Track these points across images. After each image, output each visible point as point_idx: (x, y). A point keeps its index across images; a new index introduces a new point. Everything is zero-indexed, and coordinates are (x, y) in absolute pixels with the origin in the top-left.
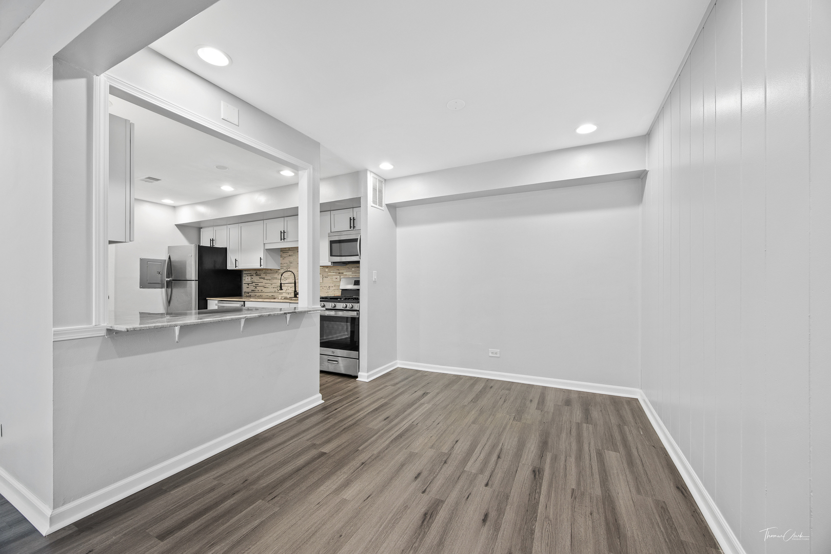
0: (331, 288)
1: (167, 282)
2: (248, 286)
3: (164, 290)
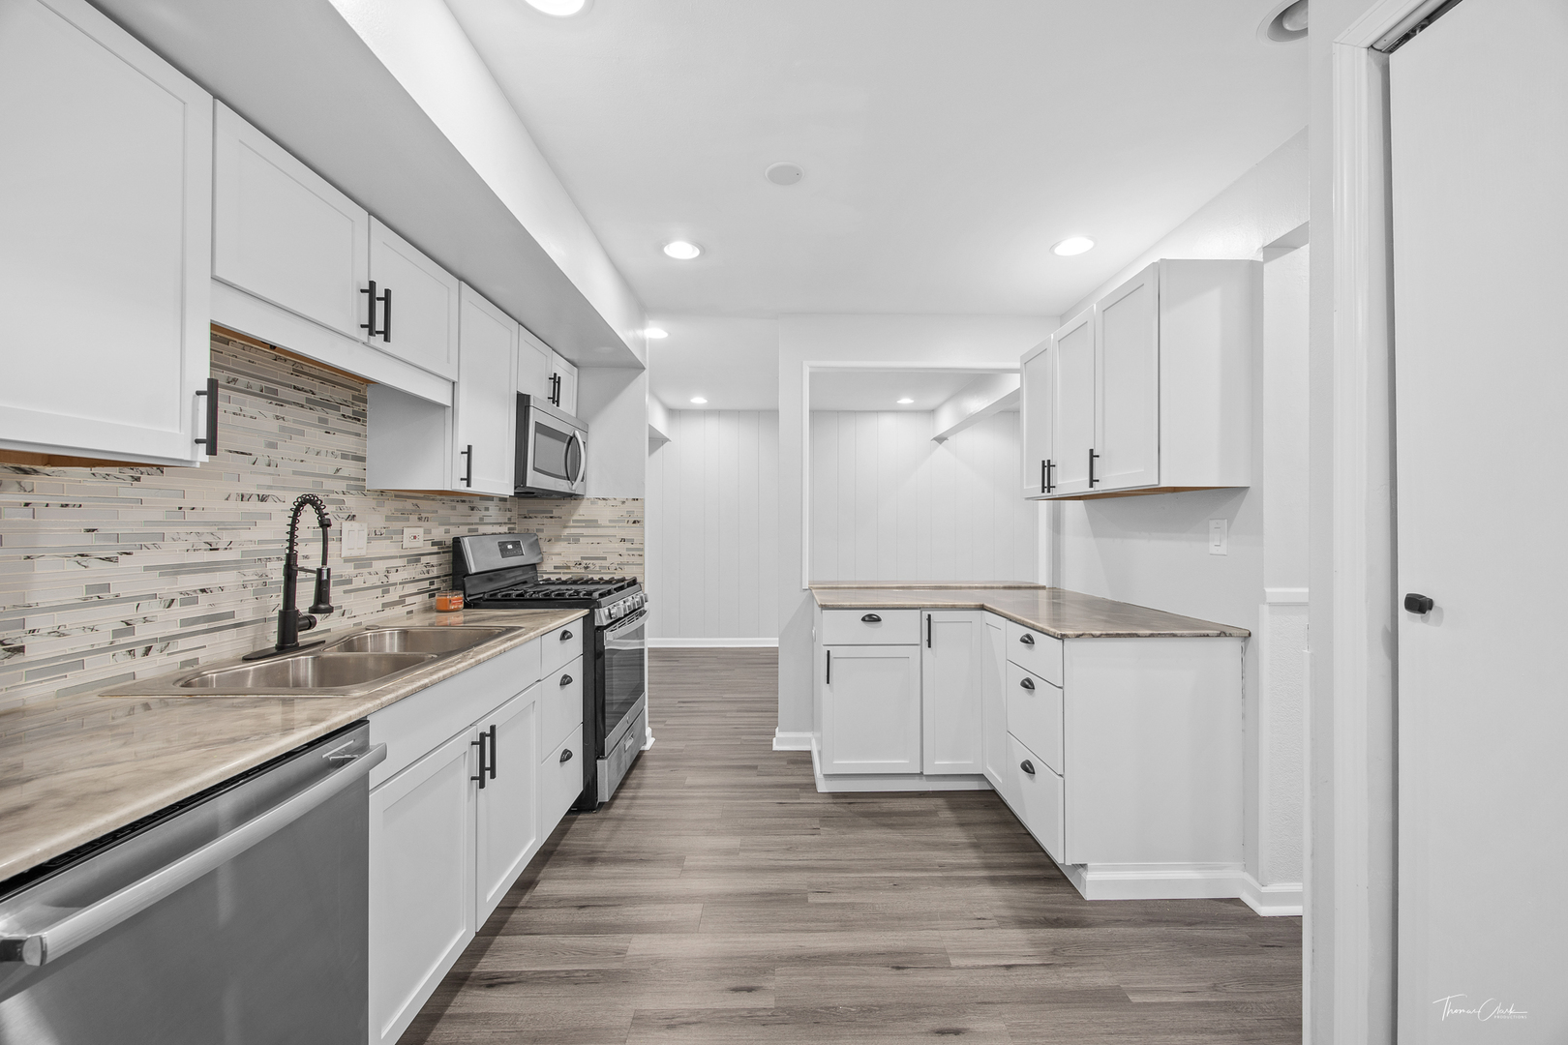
0: (392, 577)
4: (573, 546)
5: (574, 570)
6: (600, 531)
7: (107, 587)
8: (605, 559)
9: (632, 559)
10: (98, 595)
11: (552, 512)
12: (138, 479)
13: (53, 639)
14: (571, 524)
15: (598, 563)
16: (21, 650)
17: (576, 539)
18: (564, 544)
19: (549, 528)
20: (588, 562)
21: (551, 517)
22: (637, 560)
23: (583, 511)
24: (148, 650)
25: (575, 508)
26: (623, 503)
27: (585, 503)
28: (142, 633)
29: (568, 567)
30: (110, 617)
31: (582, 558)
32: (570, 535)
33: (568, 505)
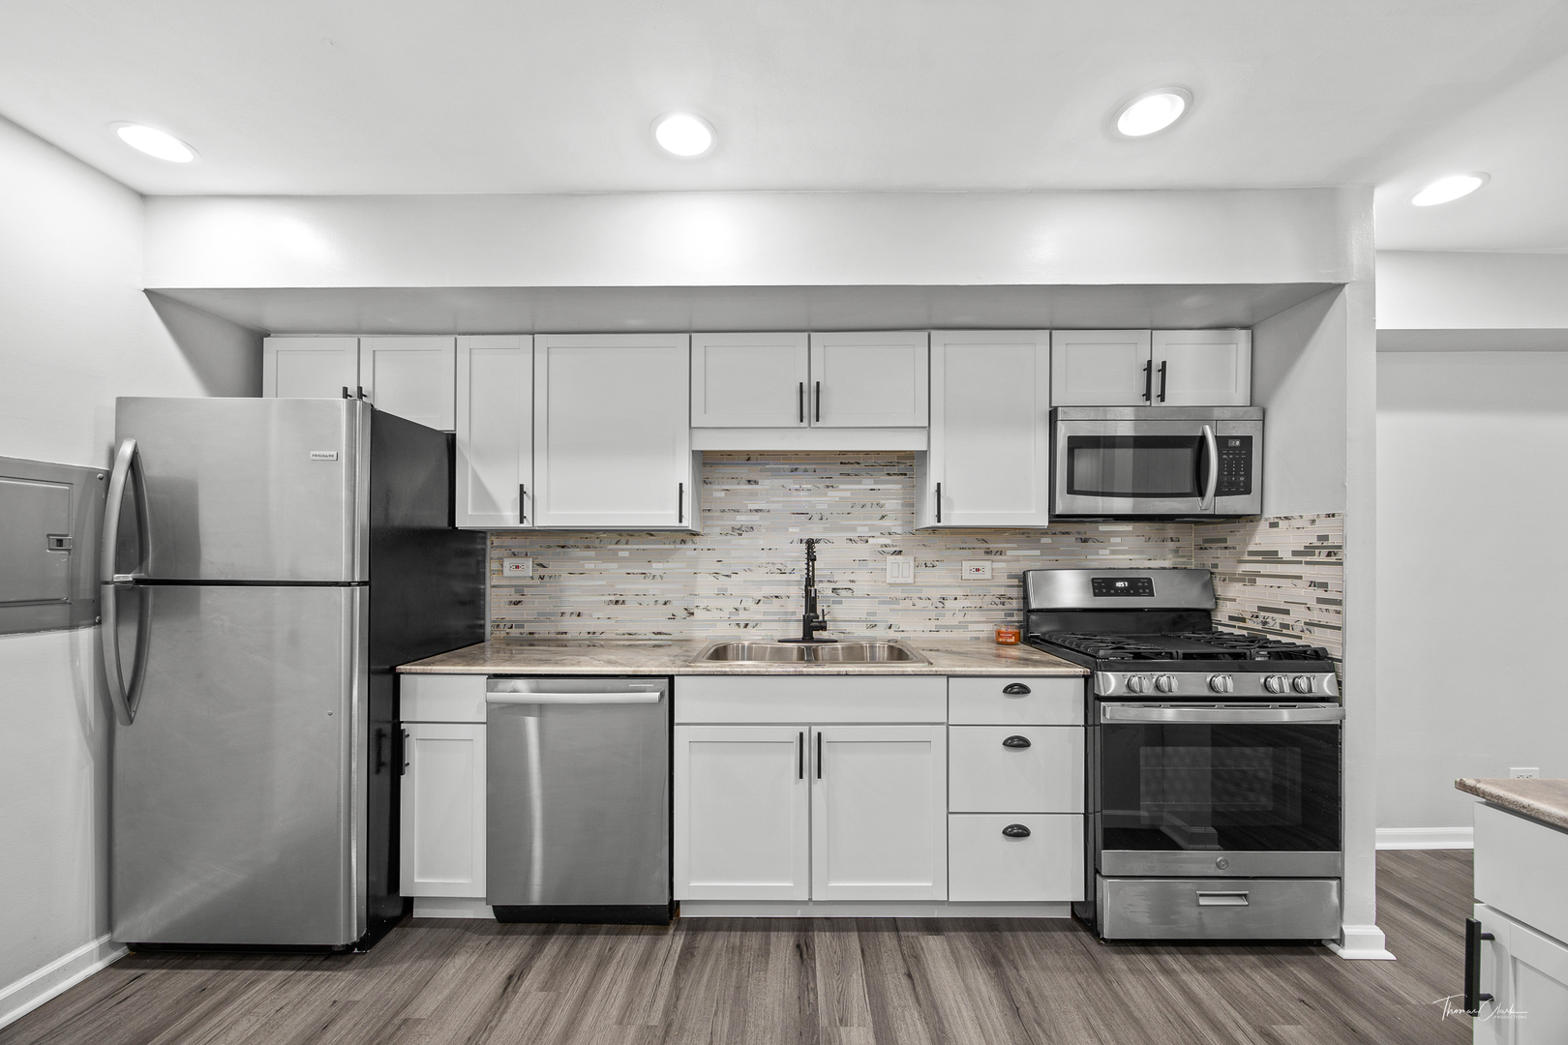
0: (949, 604)
1: (121, 590)
2: (518, 598)
3: (85, 635)
4: (1249, 589)
5: (1249, 624)
6: (1280, 569)
7: (726, 590)
8: (1287, 612)
9: (1325, 618)
10: (722, 593)
11: (1225, 541)
12: (741, 535)
13: (704, 611)
14: (1246, 558)
15: (1280, 618)
16: (693, 614)
17: (1251, 579)
18: (1238, 586)
19: (1224, 562)
20: (1267, 614)
21: (1226, 548)
22: (1334, 620)
23: (1262, 538)
24: (746, 625)
25: (1251, 534)
26: (1313, 521)
27: (1263, 525)
28: (743, 616)
29: (1243, 620)
30: (728, 605)
31: (1261, 609)
32: (1246, 574)
33: (1241, 530)
